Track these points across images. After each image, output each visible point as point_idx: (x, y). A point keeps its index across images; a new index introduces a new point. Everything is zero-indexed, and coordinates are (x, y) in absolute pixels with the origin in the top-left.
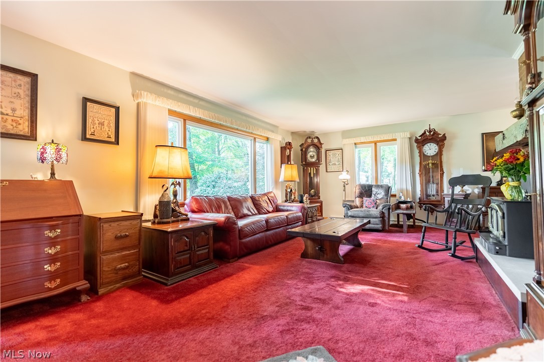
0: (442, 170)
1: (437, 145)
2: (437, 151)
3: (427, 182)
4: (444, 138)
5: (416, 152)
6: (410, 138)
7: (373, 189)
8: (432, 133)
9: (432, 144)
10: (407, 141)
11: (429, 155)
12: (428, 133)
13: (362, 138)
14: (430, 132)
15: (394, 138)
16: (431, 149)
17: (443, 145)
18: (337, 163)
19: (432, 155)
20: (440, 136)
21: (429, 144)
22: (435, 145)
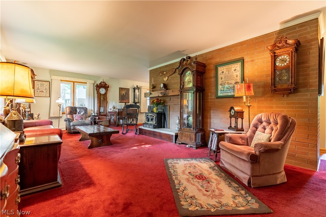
0: (107, 101)
1: (106, 90)
2: (105, 92)
3: (100, 106)
4: (108, 87)
5: (96, 91)
6: (94, 84)
7: (77, 110)
8: (104, 84)
9: (103, 89)
10: (92, 85)
11: (102, 93)
12: (102, 83)
13: (67, 78)
14: (103, 83)
15: (86, 82)
16: (102, 91)
17: (108, 90)
18: (44, 91)
19: (103, 94)
20: (107, 86)
21: (102, 88)
22: (104, 89)
